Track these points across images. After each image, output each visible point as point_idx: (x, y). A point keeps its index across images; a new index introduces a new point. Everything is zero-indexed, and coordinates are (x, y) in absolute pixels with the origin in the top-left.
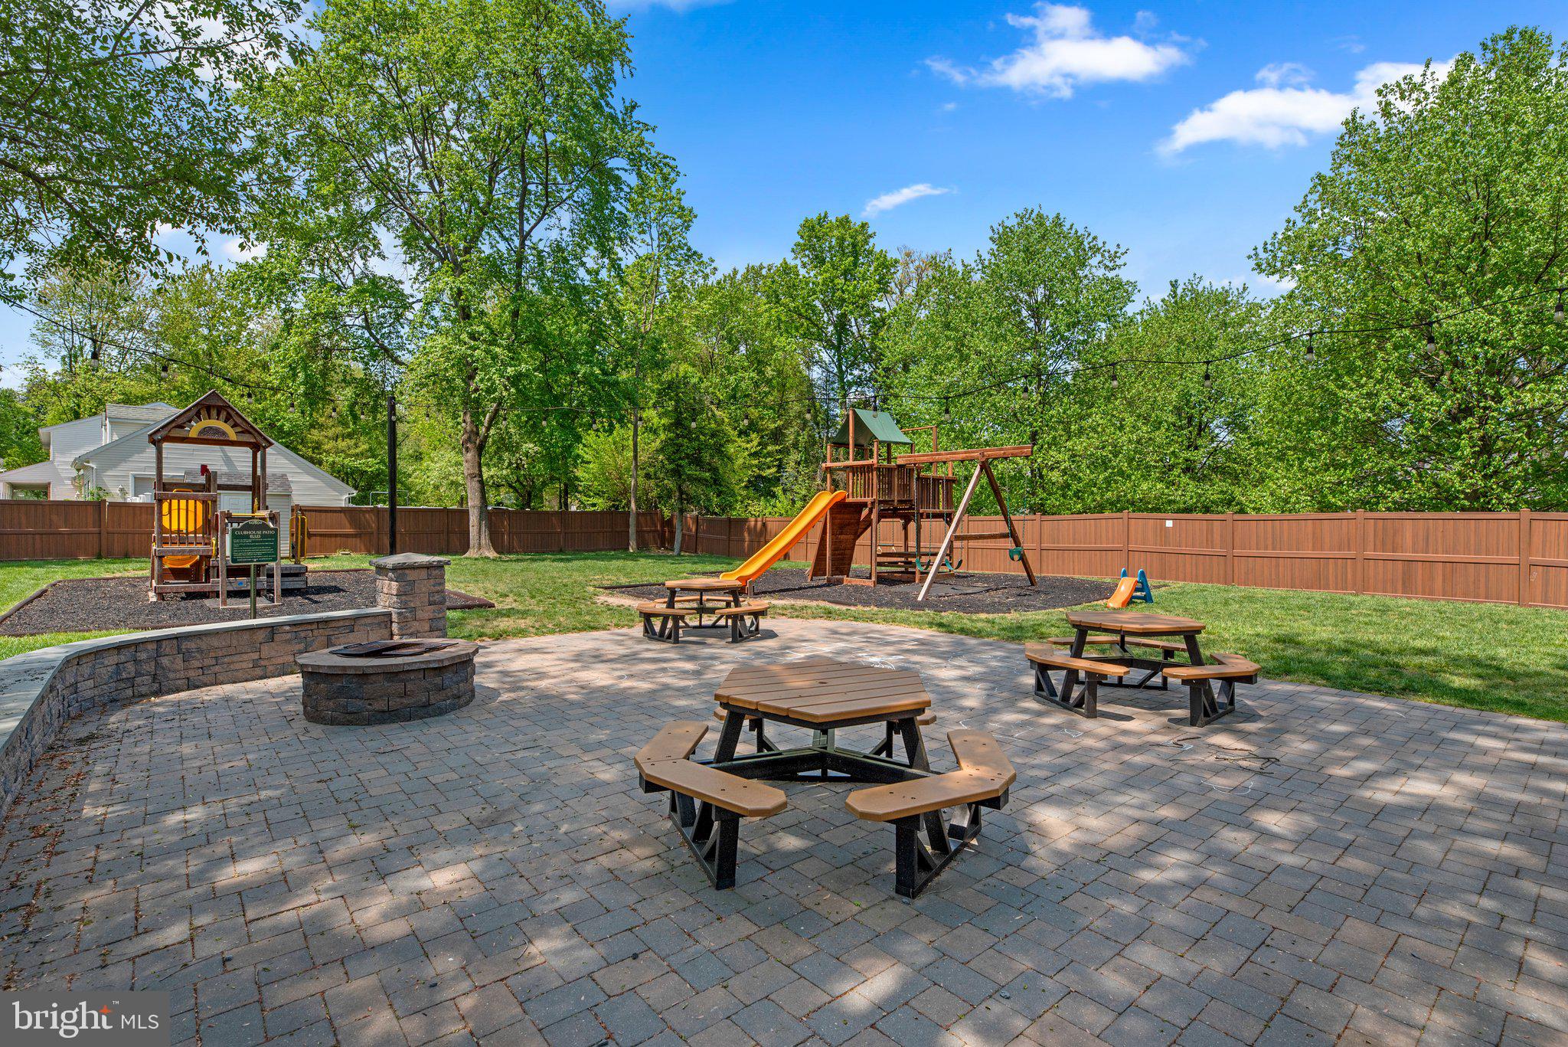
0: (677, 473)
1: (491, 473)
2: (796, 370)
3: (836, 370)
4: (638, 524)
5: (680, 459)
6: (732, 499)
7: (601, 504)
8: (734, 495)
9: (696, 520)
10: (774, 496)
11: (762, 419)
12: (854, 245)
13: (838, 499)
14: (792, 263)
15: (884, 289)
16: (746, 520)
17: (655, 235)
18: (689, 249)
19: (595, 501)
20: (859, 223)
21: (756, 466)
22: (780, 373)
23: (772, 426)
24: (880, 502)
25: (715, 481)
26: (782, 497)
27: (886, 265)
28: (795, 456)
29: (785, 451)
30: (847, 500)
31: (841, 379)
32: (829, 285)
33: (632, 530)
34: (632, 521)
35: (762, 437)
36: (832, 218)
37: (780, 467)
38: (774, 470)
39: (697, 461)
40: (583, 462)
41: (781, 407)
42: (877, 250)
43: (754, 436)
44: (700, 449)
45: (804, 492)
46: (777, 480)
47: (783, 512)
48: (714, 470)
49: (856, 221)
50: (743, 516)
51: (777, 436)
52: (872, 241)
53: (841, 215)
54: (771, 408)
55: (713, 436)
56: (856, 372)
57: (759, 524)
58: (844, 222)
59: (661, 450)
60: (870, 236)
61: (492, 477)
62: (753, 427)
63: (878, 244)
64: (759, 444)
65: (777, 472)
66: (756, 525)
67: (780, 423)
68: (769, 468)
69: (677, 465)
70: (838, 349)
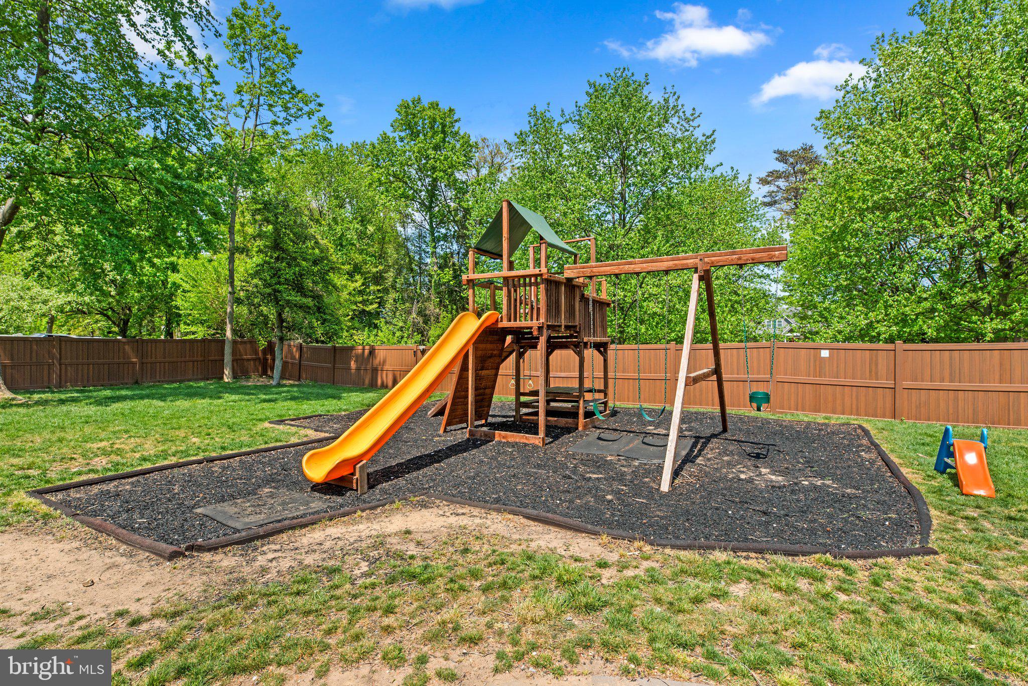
0: (274, 297)
1: (69, 299)
2: (393, 228)
3: (428, 227)
4: (234, 352)
5: (279, 283)
6: (337, 327)
7: (201, 332)
8: (339, 323)
9: (300, 347)
10: (376, 326)
11: (366, 264)
12: (444, 126)
13: (488, 323)
14: (391, 135)
15: (467, 164)
16: (352, 348)
17: (256, 64)
18: (293, 88)
19: (193, 329)
20: (447, 109)
21: (360, 302)
22: (379, 229)
23: (375, 270)
24: (549, 327)
25: (319, 308)
26: (384, 329)
27: (468, 147)
28: (393, 295)
29: (386, 291)
30: (500, 325)
31: (432, 234)
32: (423, 154)
33: (228, 358)
34: (228, 350)
35: (365, 279)
36: (425, 103)
37: (381, 304)
38: (376, 306)
39: (299, 288)
40: (184, 291)
41: (381, 256)
42: (462, 133)
43: (358, 277)
44: (301, 275)
45: (401, 324)
46: (378, 314)
47: (385, 340)
48: (317, 297)
49: (444, 106)
50: (350, 344)
51: (378, 279)
52: (457, 125)
53: (431, 100)
54: (373, 256)
55: (315, 263)
56: (443, 231)
57: (367, 352)
58: (434, 106)
59: (256, 274)
60: (456, 121)
61: (70, 302)
62: (357, 269)
63: (463, 128)
64: (363, 284)
65: (379, 307)
66: (363, 353)
67: (381, 267)
68: (372, 304)
69: (275, 291)
70: (430, 209)
